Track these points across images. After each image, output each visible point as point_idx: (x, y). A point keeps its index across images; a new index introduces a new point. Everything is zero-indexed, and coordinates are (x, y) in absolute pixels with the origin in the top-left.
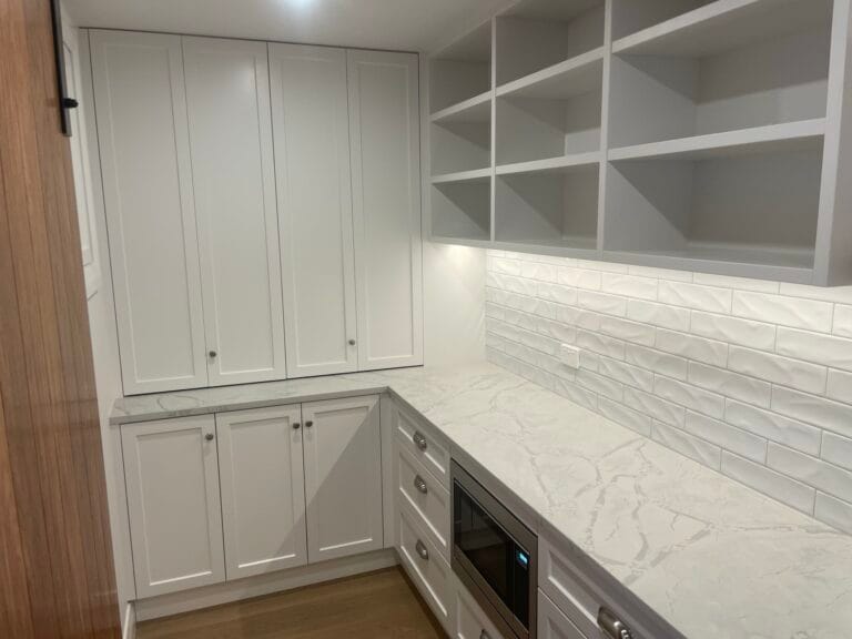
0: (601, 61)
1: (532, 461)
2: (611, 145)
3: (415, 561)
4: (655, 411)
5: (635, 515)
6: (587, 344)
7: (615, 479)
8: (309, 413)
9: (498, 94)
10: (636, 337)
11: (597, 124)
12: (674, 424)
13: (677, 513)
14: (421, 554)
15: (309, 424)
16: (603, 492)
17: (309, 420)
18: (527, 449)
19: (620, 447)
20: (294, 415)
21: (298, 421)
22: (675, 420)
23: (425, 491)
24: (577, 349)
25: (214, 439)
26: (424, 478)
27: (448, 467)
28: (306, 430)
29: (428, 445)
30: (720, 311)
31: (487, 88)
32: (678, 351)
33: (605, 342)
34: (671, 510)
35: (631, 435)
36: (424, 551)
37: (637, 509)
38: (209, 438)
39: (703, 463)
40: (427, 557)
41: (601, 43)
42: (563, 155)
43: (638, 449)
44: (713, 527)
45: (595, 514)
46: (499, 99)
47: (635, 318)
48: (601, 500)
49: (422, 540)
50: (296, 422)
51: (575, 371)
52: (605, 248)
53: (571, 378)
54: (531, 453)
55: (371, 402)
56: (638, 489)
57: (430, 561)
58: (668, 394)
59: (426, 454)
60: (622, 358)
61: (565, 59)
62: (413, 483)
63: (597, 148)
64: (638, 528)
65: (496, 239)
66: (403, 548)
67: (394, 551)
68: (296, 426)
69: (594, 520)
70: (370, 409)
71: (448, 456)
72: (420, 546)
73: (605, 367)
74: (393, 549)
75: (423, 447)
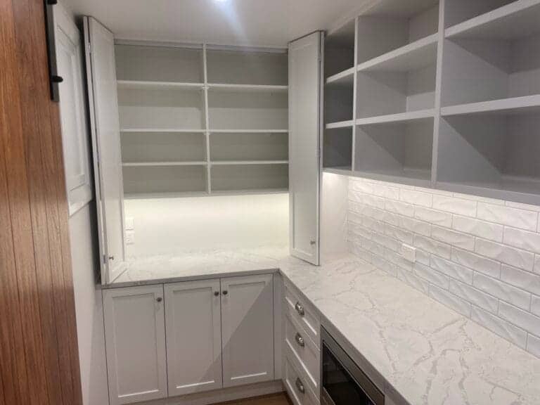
0: (436, 44)
1: (381, 333)
2: (443, 104)
3: (296, 392)
4: (474, 299)
5: (461, 385)
6: (421, 245)
7: (444, 352)
8: (225, 285)
9: (359, 69)
10: (459, 243)
11: (433, 88)
12: (490, 310)
13: (495, 386)
14: (300, 389)
15: (225, 293)
16: (435, 363)
17: (225, 290)
18: (377, 323)
19: (447, 325)
20: (216, 286)
21: (218, 290)
22: (491, 307)
23: (303, 345)
24: (415, 249)
25: (163, 301)
26: (302, 335)
27: (319, 331)
28: (223, 296)
29: (305, 313)
30: (527, 228)
31: (352, 65)
32: (492, 257)
33: (436, 245)
34: (490, 383)
35: (456, 315)
36: (302, 387)
37: (463, 379)
38: (159, 300)
39: (511, 341)
40: (303, 392)
41: (436, 30)
42: (405, 111)
43: (461, 328)
44: (523, 399)
45: (429, 383)
46: (360, 73)
47: (457, 229)
48: (434, 370)
49: (301, 378)
50: (217, 291)
51: (412, 264)
52: (438, 180)
53: (409, 269)
54: (380, 327)
55: (267, 279)
56: (462, 362)
57: (305, 394)
58: (484, 287)
59: (304, 319)
60: (448, 257)
61: (408, 43)
62: (294, 338)
63: (433, 107)
64: (464, 397)
65: (356, 169)
66: (287, 381)
67: (281, 382)
68: (217, 294)
69: (428, 388)
70: (266, 284)
71: (319, 324)
72: (299, 383)
73: (435, 263)
74: (281, 380)
75: (302, 314)
